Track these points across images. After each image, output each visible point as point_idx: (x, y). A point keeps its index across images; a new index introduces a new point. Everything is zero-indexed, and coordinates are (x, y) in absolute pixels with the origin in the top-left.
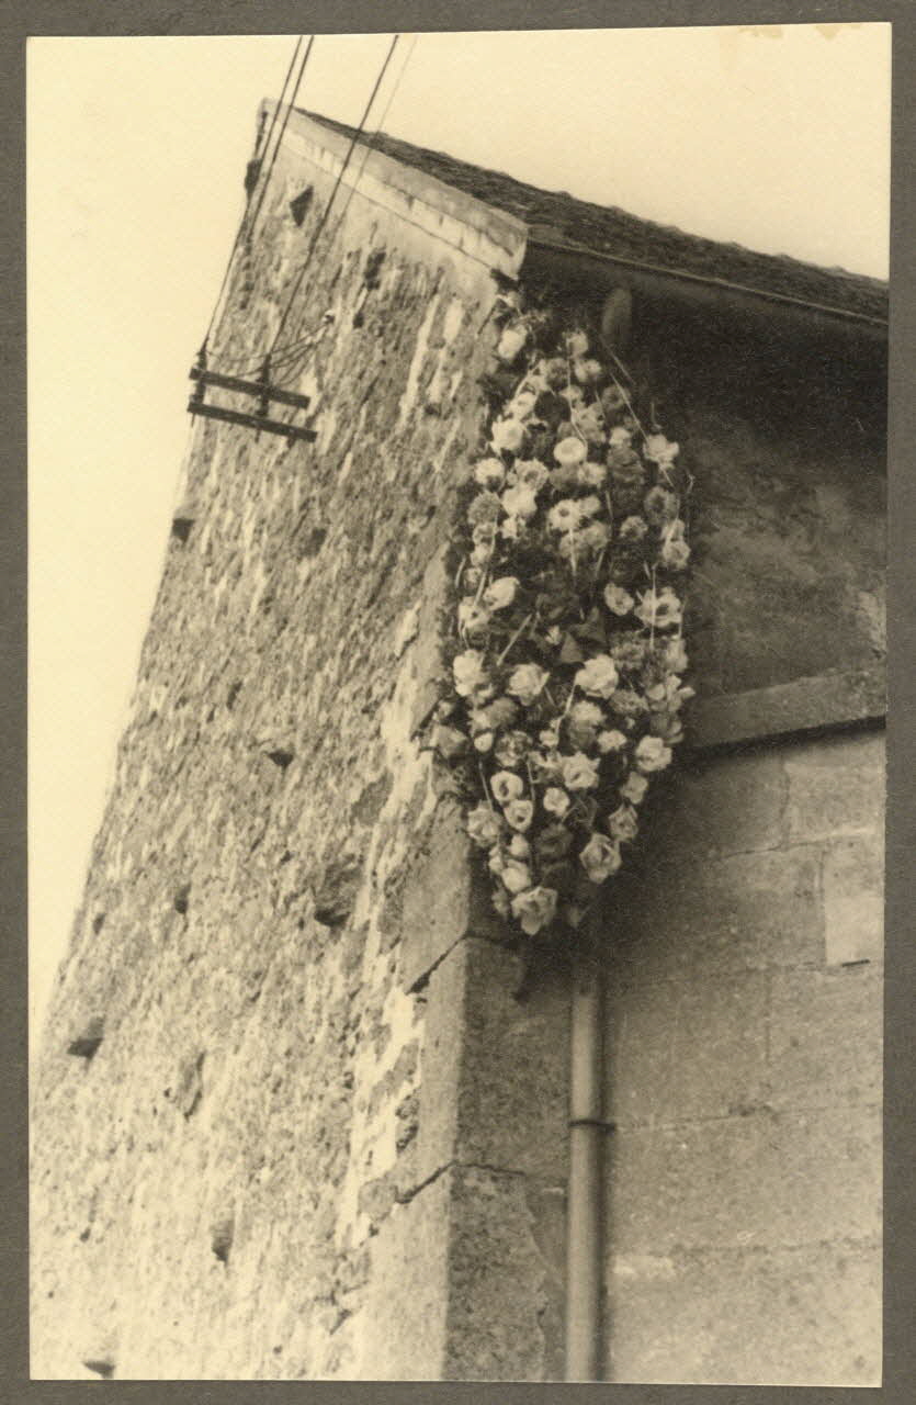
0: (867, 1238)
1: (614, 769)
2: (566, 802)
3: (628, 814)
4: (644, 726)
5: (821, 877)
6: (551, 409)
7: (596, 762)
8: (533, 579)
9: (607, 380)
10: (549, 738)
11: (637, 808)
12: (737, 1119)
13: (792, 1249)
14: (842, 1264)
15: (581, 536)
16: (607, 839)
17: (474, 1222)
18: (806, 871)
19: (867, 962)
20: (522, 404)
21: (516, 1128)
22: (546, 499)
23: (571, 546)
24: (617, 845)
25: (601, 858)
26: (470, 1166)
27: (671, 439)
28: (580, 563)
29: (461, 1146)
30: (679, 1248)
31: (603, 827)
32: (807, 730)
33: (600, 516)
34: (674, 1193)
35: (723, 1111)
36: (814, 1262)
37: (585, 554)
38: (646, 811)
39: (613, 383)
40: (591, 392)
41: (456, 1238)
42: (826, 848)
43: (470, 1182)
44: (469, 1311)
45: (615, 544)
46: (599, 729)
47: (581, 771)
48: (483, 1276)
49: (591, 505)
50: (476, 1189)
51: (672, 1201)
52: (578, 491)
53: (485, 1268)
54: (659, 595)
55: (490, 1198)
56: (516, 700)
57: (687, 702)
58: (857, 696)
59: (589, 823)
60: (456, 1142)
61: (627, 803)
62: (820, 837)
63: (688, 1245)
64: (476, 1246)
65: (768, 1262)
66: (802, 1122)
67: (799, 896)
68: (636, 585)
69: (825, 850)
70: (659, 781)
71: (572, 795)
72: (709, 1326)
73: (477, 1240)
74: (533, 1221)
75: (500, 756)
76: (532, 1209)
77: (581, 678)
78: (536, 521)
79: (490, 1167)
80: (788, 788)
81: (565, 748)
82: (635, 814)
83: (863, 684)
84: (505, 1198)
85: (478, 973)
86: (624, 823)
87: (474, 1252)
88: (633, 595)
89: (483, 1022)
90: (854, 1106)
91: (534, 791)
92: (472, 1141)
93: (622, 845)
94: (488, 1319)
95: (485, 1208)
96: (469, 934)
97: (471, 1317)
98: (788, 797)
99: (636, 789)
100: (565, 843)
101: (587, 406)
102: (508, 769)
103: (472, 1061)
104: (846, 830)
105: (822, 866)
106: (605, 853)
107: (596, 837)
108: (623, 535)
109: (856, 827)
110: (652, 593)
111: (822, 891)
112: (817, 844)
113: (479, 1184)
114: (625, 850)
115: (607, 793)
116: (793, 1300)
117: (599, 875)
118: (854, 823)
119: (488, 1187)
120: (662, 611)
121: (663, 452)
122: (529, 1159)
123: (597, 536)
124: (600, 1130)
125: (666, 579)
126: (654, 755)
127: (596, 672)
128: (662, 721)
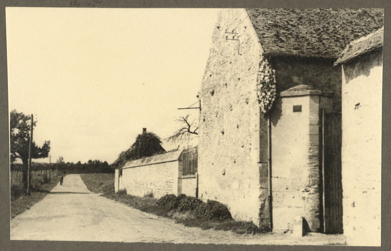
1: (270, 101)
4: (272, 97)
6: (265, 67)
8: (264, 84)
10: (265, 99)
20: (262, 66)
22: (264, 76)
23: (267, 81)
24: (271, 107)
25: (269, 108)
28: (267, 83)
33: (269, 78)
35: (279, 125)
38: (273, 104)
39: (270, 64)
40: (268, 65)
45: (270, 81)
46: (269, 98)
47: (268, 102)
52: (267, 76)
53: (262, 137)
56: (263, 96)
57: (276, 94)
59: (269, 106)
63: (276, 135)
68: (272, 85)
69: (286, 106)
70: (274, 102)
71: (267, 104)
73: (261, 135)
75: (262, 100)
76: (266, 133)
78: (264, 78)
81: (266, 100)
84: (263, 132)
86: (271, 105)
91: (264, 103)
92: (261, 128)
99: (272, 102)
100: (267, 107)
101: (268, 67)
102: (262, 102)
103: (260, 122)
115: (270, 103)
118: (288, 103)
120: (274, 87)
121: (274, 71)
122: (265, 129)
123: (269, 80)
124: (270, 127)
125: (274, 84)
126: (273, 100)
127: (269, 93)
128: (274, 97)
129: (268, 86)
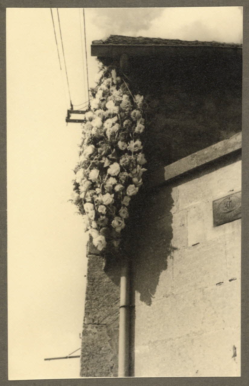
0: (199, 331)
1: (118, 197)
2: (105, 209)
3: (125, 209)
4: (129, 182)
5: (187, 219)
6: (106, 94)
7: (113, 195)
8: (97, 144)
9: (122, 82)
10: (98, 190)
11: (127, 207)
12: (165, 298)
13: (179, 338)
14: (192, 341)
15: (111, 129)
16: (120, 218)
17: (90, 341)
18: (183, 218)
19: (199, 243)
21: (104, 311)
22: (104, 120)
23: (109, 132)
24: (123, 219)
25: (114, 223)
26: (88, 324)
27: (141, 95)
28: (111, 136)
29: (86, 318)
30: (150, 342)
31: (117, 214)
32: (182, 174)
33: (118, 122)
34: (149, 325)
35: (161, 297)
36: (185, 341)
37: (113, 134)
39: (124, 82)
40: (119, 85)
41: (83, 347)
42: (188, 210)
43: (88, 329)
44: (88, 369)
45: (122, 129)
46: (114, 185)
47: (108, 198)
48: (93, 358)
49: (115, 119)
50: (90, 331)
51: (149, 327)
52: (112, 116)
53: (93, 355)
54: (135, 142)
55: (95, 333)
56: (91, 181)
57: (144, 172)
58: (194, 161)
59: (114, 214)
60: (84, 317)
61: (124, 206)
62: (186, 207)
63: (152, 341)
64: (90, 349)
65: (173, 343)
66: (182, 297)
67: (181, 226)
68: (128, 140)
69: (187, 211)
71: (107, 206)
72: (158, 366)
73: (91, 347)
74: (110, 339)
75: (86, 199)
76: (109, 336)
77: (109, 171)
78: (101, 126)
79: (95, 324)
80: (178, 194)
81: (103, 193)
82: (127, 209)
83: (195, 157)
84: (100, 333)
85: (91, 265)
86: (124, 212)
87: (89, 350)
88: (127, 143)
89: (94, 279)
90: (196, 289)
91: (96, 208)
92: (89, 316)
93: (125, 219)
94: (94, 371)
95: (93, 337)
96: (90, 253)
97: (88, 371)
98: (179, 196)
99: (126, 201)
100: (106, 221)
101: (117, 90)
102: (89, 202)
103: (90, 292)
104: (193, 204)
105: (187, 216)
106: (119, 223)
107: (116, 218)
108: (124, 126)
109: (196, 201)
110: (132, 142)
111: (187, 224)
112: (186, 209)
113: (91, 329)
114: (126, 220)
115: (117, 204)
116: (179, 354)
117: (118, 230)
118: (196, 200)
119: (95, 330)
120: (136, 146)
121: (139, 99)
122: (108, 320)
123: (116, 127)
124: (130, 308)
125: (137, 136)
126: (132, 190)
127: (114, 169)
128: (135, 180)
129: (114, 145)
